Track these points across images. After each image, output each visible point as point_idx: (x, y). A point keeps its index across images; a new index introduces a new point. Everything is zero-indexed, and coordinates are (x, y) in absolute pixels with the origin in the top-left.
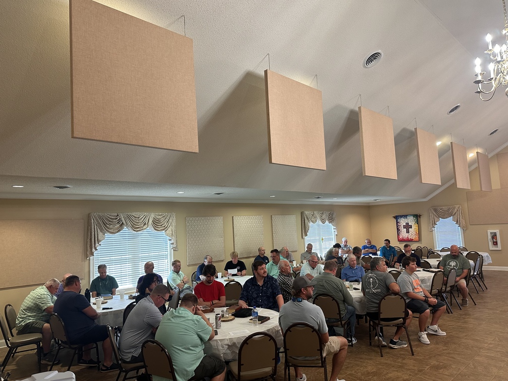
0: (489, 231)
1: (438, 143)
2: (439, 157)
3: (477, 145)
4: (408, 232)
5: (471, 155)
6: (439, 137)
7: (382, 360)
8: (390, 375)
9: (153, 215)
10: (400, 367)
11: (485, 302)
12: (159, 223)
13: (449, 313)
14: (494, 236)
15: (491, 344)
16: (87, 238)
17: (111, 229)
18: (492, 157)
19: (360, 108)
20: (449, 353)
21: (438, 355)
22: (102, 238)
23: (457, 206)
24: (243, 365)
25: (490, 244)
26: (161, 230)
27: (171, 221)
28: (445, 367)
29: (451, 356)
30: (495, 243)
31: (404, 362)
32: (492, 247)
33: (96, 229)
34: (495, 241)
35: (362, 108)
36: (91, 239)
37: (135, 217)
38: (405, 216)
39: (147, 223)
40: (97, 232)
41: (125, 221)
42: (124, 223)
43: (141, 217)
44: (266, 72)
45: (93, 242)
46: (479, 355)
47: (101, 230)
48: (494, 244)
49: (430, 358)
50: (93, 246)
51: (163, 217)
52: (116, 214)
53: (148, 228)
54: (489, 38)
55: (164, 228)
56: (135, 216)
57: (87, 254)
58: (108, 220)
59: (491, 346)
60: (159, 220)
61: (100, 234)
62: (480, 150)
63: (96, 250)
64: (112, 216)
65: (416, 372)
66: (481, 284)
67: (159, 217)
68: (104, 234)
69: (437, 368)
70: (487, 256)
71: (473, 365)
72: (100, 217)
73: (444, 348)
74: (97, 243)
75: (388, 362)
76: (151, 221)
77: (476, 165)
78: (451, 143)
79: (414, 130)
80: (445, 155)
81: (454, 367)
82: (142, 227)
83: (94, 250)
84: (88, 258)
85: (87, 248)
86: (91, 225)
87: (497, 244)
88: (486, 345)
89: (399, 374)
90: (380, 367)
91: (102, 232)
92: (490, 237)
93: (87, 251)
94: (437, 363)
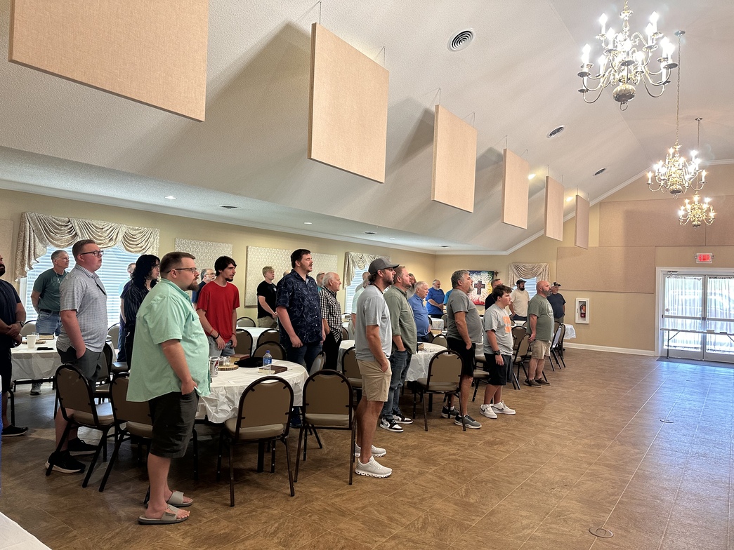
0: (579, 299)
1: (531, 177)
2: (530, 196)
3: (579, 186)
4: (479, 293)
5: (569, 199)
6: (533, 167)
7: (427, 433)
8: (434, 449)
9: (124, 229)
10: (448, 441)
11: (560, 381)
12: (133, 241)
13: (515, 389)
14: (583, 305)
15: (559, 422)
16: (17, 249)
17: (57, 240)
18: (595, 206)
19: (437, 107)
20: (509, 430)
21: (496, 431)
22: (42, 253)
23: (544, 265)
24: (244, 418)
25: (578, 315)
26: (136, 252)
27: (151, 239)
28: (502, 443)
29: (510, 432)
30: (583, 315)
31: (453, 436)
32: (579, 320)
33: (32, 238)
34: (583, 312)
35: (440, 107)
36: (23, 252)
37: (97, 228)
38: (479, 272)
39: (114, 238)
40: (34, 241)
41: (81, 231)
42: (79, 233)
43: (106, 229)
44: (314, 26)
45: (27, 256)
46: (543, 433)
47: (41, 240)
48: (581, 316)
49: (485, 433)
50: (27, 262)
51: (140, 233)
52: (67, 219)
53: (115, 247)
54: (603, 19)
55: (140, 249)
56: (97, 226)
57: (15, 274)
58: (53, 226)
59: (558, 424)
60: (133, 237)
61: (39, 246)
62: (581, 194)
63: (31, 268)
64: (61, 221)
65: (466, 447)
66: (560, 361)
67: (134, 232)
68: (45, 247)
69: (491, 444)
70: (571, 329)
71: (535, 442)
72: (40, 220)
73: (504, 424)
74: (33, 258)
75: (435, 435)
76: (120, 236)
77: (573, 214)
78: (547, 177)
79: (502, 152)
80: (538, 195)
81: (512, 443)
82: (107, 244)
83: (27, 268)
84: (17, 280)
85: (16, 264)
86: (25, 231)
87: (585, 317)
88: (553, 423)
89: (445, 448)
90: (424, 440)
91: (42, 243)
92: (578, 306)
93: (16, 269)
94: (492, 439)
